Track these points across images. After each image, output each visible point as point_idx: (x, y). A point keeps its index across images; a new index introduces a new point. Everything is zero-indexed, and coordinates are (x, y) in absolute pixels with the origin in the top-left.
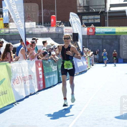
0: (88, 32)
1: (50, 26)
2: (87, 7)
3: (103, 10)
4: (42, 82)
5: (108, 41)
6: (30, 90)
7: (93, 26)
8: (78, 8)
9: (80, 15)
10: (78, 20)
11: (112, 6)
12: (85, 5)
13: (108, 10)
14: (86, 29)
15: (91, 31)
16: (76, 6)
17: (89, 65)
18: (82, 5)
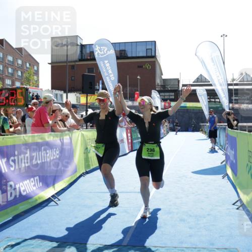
0: (165, 105)
1: (134, 100)
2: (164, 86)
3: (177, 89)
4: (130, 145)
5: (181, 113)
7: (168, 101)
8: (157, 86)
9: (159, 92)
10: (158, 95)
11: (184, 85)
12: (162, 84)
13: (180, 89)
14: (163, 103)
15: (167, 105)
16: (155, 85)
17: (165, 132)
18: (160, 84)
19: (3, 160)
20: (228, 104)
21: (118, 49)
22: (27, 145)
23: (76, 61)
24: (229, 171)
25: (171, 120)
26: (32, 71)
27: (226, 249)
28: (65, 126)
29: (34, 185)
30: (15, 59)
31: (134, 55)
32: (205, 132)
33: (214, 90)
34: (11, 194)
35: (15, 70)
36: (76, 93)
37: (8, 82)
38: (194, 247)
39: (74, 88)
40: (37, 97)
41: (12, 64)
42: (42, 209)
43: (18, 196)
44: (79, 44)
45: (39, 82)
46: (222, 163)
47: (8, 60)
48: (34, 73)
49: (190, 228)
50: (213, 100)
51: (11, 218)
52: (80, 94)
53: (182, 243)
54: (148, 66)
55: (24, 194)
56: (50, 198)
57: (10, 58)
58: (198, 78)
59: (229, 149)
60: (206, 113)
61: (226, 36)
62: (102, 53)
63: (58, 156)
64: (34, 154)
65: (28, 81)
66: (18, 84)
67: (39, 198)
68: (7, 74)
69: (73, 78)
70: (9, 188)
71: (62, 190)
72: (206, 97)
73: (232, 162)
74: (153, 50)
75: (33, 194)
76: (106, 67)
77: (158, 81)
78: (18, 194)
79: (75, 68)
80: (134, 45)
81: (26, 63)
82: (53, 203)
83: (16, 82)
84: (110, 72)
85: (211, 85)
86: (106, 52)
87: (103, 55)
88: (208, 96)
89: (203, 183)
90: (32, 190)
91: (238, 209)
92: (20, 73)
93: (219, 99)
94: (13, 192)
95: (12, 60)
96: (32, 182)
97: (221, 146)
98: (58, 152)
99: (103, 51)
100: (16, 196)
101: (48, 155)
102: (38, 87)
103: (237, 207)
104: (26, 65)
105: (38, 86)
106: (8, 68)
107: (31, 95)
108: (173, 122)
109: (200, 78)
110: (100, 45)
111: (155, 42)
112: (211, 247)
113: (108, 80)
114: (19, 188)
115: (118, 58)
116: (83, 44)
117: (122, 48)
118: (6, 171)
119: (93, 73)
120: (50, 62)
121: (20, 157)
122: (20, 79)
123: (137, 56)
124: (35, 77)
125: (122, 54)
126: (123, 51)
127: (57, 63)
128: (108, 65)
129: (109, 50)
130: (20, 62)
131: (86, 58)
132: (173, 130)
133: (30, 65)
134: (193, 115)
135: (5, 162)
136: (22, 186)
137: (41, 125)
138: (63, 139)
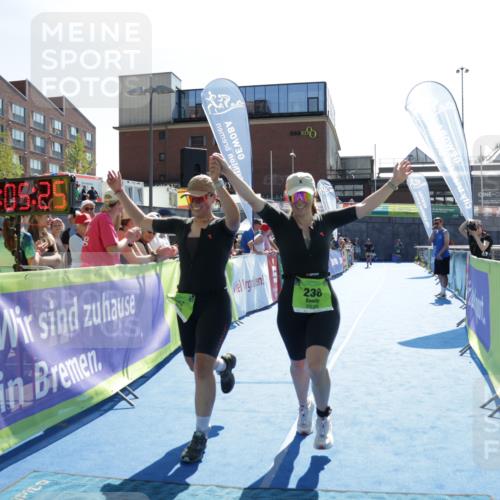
1: (283, 200)
2: (342, 172)
3: (368, 176)
4: (276, 290)
5: (377, 225)
6: (259, 300)
8: (329, 172)
9: (334, 183)
10: (332, 190)
11: (382, 170)
12: (340, 167)
13: (375, 177)
14: (341, 205)
16: (326, 170)
17: (346, 263)
18: (334, 168)
19: (25, 318)
20: (471, 206)
21: (251, 99)
22: (73, 289)
23: (169, 123)
24: (474, 341)
25: (357, 239)
26: (82, 143)
27: (467, 496)
28: (148, 252)
29: (87, 369)
30: (48, 120)
31: (283, 110)
32: (426, 263)
33: (441, 179)
34: (42, 384)
35: (48, 141)
36: (168, 186)
37: (35, 165)
38: (404, 491)
39: (164, 176)
40: (93, 195)
41: (42, 130)
42: (101, 415)
43: (55, 390)
44: (174, 89)
45: (95, 165)
46: (459, 324)
47: (35, 123)
48: (86, 147)
49: (396, 454)
50: (441, 199)
51: (41, 433)
52: (176, 187)
53: (380, 483)
54: (310, 132)
55: (67, 385)
56: (117, 394)
57: (39, 118)
58: (410, 156)
59: (473, 296)
60: (428, 224)
61: (467, 71)
62: (220, 106)
63: (133, 312)
64: (87, 307)
65: (75, 162)
66: (54, 169)
67: (97, 394)
68: (32, 149)
69: (163, 156)
70: (37, 374)
71: (142, 377)
72: (427, 193)
73: (480, 322)
74: (321, 99)
75: (83, 386)
76: (228, 135)
77: (331, 162)
78: (55, 386)
79: (167, 136)
80: (283, 90)
81: (70, 127)
82: (123, 404)
83: (51, 166)
84: (236, 143)
85: (435, 169)
86: (229, 104)
87: (221, 110)
88: (430, 190)
89: (421, 364)
90: (82, 377)
91: (491, 416)
92: (57, 148)
93: (451, 196)
94: (46, 381)
95: (42, 122)
96: (83, 362)
97: (457, 290)
98: (132, 304)
99: (223, 103)
100: (51, 389)
101: (114, 309)
102: (94, 174)
103: (490, 413)
104: (70, 131)
105: (93, 172)
106: (34, 137)
107: (79, 190)
108: (361, 244)
109: (415, 155)
110: (216, 92)
111: (325, 84)
112: (438, 491)
113: (232, 161)
114: (58, 373)
115: (251, 116)
116: (183, 88)
117: (260, 96)
118: (32, 340)
119: (202, 146)
120: (117, 125)
121: (59, 313)
122: (59, 159)
123: (290, 111)
124: (88, 155)
125: (259, 107)
126: (261, 101)
127: (130, 126)
128: (231, 130)
129: (233, 101)
130: (58, 125)
131: (188, 116)
132: (360, 258)
133: (77, 131)
134: (401, 229)
135: (30, 323)
136: (63, 371)
137: (100, 248)
138: (144, 278)
